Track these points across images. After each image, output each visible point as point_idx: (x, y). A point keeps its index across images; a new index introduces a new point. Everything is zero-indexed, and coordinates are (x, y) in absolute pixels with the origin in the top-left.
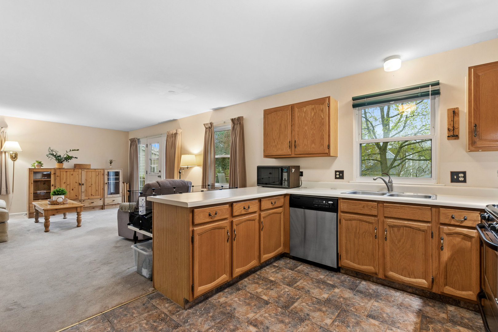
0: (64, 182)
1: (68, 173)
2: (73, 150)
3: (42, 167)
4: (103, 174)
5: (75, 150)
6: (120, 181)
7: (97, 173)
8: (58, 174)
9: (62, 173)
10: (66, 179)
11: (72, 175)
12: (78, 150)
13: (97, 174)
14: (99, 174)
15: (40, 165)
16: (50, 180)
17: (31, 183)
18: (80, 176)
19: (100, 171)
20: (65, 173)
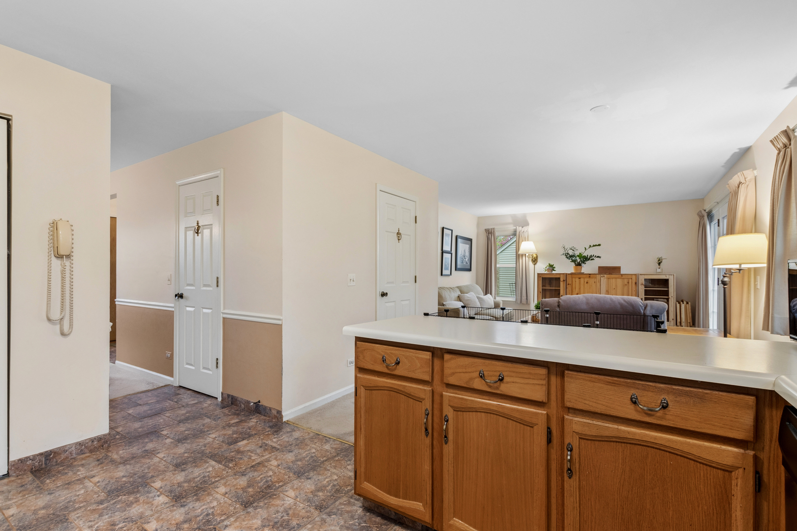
0: (576, 292)
1: (582, 280)
2: (594, 246)
3: (554, 272)
4: (636, 283)
5: (596, 245)
6: (670, 296)
7: (626, 281)
8: (569, 281)
9: (574, 279)
10: (580, 288)
11: (587, 283)
12: (599, 245)
13: (626, 283)
14: (628, 283)
15: (551, 268)
16: (560, 289)
17: (539, 292)
18: (598, 284)
19: (630, 277)
20: (577, 280)
